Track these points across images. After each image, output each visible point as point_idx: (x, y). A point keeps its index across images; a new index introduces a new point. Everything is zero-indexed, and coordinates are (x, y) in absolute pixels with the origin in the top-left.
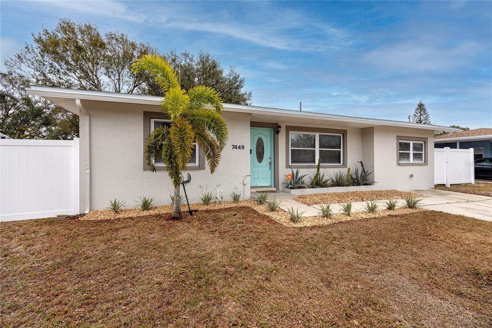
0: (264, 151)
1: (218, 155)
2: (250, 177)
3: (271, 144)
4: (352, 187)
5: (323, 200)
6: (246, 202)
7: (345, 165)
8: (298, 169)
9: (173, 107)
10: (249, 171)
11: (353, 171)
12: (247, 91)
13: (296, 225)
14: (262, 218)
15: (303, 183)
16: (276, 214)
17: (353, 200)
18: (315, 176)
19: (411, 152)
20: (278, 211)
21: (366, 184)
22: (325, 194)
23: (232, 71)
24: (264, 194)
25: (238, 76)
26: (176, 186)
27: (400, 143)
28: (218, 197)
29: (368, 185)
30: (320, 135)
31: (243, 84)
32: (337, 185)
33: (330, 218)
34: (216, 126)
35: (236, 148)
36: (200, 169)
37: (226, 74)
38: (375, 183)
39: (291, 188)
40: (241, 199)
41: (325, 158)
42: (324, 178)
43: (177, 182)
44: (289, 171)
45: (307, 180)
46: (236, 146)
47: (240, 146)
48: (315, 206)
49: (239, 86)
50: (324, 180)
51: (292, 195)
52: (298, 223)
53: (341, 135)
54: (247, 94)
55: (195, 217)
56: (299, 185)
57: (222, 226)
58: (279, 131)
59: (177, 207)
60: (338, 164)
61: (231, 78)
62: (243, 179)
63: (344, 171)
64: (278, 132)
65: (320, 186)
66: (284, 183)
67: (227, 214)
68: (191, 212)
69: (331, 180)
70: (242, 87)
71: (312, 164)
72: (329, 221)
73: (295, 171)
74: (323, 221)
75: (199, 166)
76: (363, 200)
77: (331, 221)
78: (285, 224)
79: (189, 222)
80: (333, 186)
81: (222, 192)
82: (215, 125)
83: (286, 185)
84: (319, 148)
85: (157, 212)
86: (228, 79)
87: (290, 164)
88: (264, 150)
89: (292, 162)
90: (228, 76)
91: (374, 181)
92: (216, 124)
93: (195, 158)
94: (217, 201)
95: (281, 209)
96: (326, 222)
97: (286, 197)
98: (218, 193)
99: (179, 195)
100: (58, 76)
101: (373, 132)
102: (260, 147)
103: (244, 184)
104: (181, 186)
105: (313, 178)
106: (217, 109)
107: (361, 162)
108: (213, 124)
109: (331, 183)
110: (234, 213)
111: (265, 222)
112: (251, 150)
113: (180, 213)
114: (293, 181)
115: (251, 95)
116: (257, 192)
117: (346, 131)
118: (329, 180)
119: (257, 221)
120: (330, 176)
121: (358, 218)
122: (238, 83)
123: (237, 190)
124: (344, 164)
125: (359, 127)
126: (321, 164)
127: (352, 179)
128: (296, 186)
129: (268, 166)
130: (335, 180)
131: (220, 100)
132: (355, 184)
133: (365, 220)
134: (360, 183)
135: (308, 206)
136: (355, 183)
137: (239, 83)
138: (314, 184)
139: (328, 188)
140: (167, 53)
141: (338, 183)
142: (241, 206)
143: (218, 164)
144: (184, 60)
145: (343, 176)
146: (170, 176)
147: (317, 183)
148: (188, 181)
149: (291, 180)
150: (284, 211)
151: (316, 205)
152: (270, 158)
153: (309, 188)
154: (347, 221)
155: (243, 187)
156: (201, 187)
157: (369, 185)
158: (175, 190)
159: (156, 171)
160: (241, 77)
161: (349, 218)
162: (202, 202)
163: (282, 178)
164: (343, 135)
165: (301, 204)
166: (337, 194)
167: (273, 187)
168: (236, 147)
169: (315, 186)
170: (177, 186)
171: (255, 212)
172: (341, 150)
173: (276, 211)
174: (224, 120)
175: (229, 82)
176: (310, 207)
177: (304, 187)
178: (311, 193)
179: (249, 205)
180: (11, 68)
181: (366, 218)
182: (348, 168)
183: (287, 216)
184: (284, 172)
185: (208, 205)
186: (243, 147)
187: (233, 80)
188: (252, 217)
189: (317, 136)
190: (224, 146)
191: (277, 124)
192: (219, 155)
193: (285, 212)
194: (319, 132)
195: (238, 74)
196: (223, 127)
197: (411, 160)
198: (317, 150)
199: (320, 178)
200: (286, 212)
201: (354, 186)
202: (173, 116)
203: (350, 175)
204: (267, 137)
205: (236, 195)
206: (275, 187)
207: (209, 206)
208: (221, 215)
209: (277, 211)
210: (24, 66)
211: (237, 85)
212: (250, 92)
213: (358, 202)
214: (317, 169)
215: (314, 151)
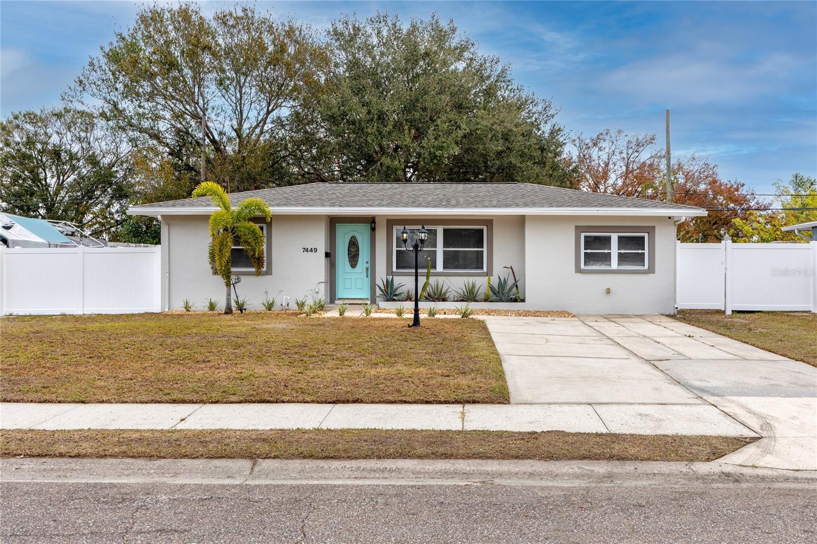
2: (324, 284)
3: (368, 244)
7: (489, 273)
10: (323, 278)
19: (614, 250)
27: (584, 237)
28: (284, 304)
30: (445, 230)
36: (267, 274)
41: (451, 261)
47: (312, 249)
50: (443, 293)
53: (485, 228)
60: (479, 271)
62: (315, 286)
64: (373, 229)
69: (451, 294)
71: (431, 271)
81: (288, 299)
84: (444, 247)
87: (394, 269)
88: (359, 251)
89: (397, 268)
98: (284, 300)
99: (230, 295)
100: (137, 103)
102: (353, 248)
103: (317, 292)
107: (512, 268)
117: (492, 222)
118: (448, 292)
124: (488, 271)
126: (447, 271)
129: (364, 271)
130: (463, 293)
152: (367, 263)
155: (315, 295)
164: (488, 226)
167: (370, 299)
168: (307, 250)
172: (485, 250)
180: (69, 103)
186: (316, 250)
189: (440, 230)
191: (374, 218)
194: (443, 225)
197: (615, 265)
198: (440, 250)
210: (87, 97)
214: (425, 277)
215: (435, 252)
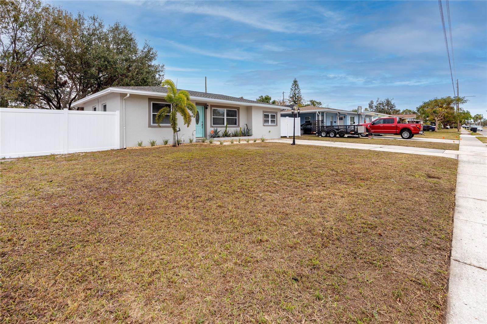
0: (199, 118)
2: (195, 131)
3: (203, 114)
4: (242, 137)
7: (239, 126)
8: (217, 128)
10: (195, 128)
11: (242, 129)
15: (219, 135)
18: (225, 131)
19: (270, 119)
21: (248, 136)
27: (265, 115)
28: (182, 141)
30: (227, 110)
39: (213, 137)
41: (229, 122)
42: (229, 132)
43: (175, 131)
44: (213, 129)
45: (221, 133)
50: (229, 134)
63: (238, 129)
64: (207, 108)
65: (227, 137)
66: (210, 135)
69: (232, 134)
71: (223, 125)
73: (215, 129)
80: (233, 136)
81: (184, 138)
89: (213, 124)
91: (252, 134)
98: (182, 139)
99: (175, 137)
101: (252, 109)
102: (198, 116)
113: (176, 144)
114: (215, 134)
117: (239, 108)
120: (232, 131)
123: (190, 138)
125: (245, 106)
126: (228, 126)
127: (242, 133)
128: (216, 136)
130: (234, 134)
134: (246, 135)
136: (244, 135)
138: (224, 135)
139: (231, 137)
141: (235, 135)
145: (238, 132)
147: (226, 135)
148: (179, 131)
149: (213, 133)
152: (202, 122)
153: (222, 137)
157: (250, 136)
159: (153, 128)
163: (208, 132)
164: (238, 110)
166: (235, 140)
167: (204, 137)
172: (237, 118)
177: (220, 137)
178: (223, 140)
182: (240, 128)
184: (210, 130)
189: (225, 110)
191: (206, 104)
194: (226, 108)
197: (270, 123)
198: (225, 117)
199: (227, 132)
203: (241, 131)
204: (201, 111)
205: (191, 140)
214: (225, 128)
215: (224, 118)
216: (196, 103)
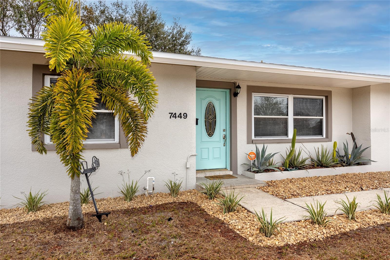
0: (215, 121)
1: (143, 127)
2: (195, 157)
3: (226, 110)
4: (341, 168)
5: (303, 189)
6: (189, 194)
7: (329, 138)
8: (266, 145)
9: (55, 47)
10: (195, 150)
11: (340, 147)
12: (194, 48)
13: (270, 242)
14: (213, 226)
15: (271, 164)
16: (235, 217)
17: (347, 189)
18: (288, 154)
20: (238, 211)
21: (358, 164)
22: (304, 180)
23: (175, 23)
24: (217, 181)
25: (184, 29)
26: (73, 177)
28: (147, 188)
29: (361, 165)
30: (294, 98)
31: (189, 40)
32: (319, 166)
33: (325, 227)
34: (137, 82)
35: (176, 117)
36: (120, 148)
37: (168, 28)
38: (372, 162)
39: (254, 172)
40: (181, 190)
41: (301, 128)
42: (301, 156)
44: (252, 148)
45: (277, 160)
46: (175, 114)
47: (181, 114)
48: (293, 200)
49: (184, 41)
50: (300, 159)
51: (257, 182)
52: (273, 236)
53: (324, 98)
54: (195, 51)
55: (105, 224)
56: (266, 167)
57: (144, 245)
58: (238, 93)
59: (74, 210)
60: (319, 137)
61: (175, 32)
62: (186, 161)
63: (328, 146)
64: (236, 95)
65: (296, 168)
66: (244, 164)
67: (158, 216)
68: (99, 216)
69: (310, 160)
70: (189, 43)
71: (284, 138)
72: (324, 231)
73: (260, 147)
74: (315, 232)
75: (120, 143)
76: (362, 189)
77: (328, 231)
78: (251, 239)
79: (91, 236)
80: (313, 167)
81: (154, 180)
82: (135, 79)
83: (247, 167)
84: (294, 116)
85: (49, 214)
86: (171, 33)
87: (253, 137)
88: (215, 118)
89: (256, 135)
90: (170, 30)
91: (370, 160)
92: (137, 79)
93: (114, 131)
94: (146, 194)
95: (243, 207)
96: (319, 233)
97: (248, 186)
98: (148, 181)
99: (77, 192)
101: (370, 93)
102: (210, 115)
103: (187, 168)
104: (83, 178)
105: (285, 157)
106: (142, 58)
107: (352, 134)
108: (132, 79)
109: (310, 163)
110: (170, 214)
111: (218, 234)
112: (197, 120)
113: (79, 219)
114: (258, 162)
115: (200, 52)
116: (205, 177)
117: (330, 92)
118: (307, 159)
119: (204, 232)
120: (308, 154)
121: (369, 224)
122: (183, 39)
123: (177, 177)
124: (327, 137)
125: (347, 87)
126: (297, 138)
127: (340, 156)
128: (262, 168)
129: (222, 141)
130: (315, 158)
131: (147, 45)
132: (344, 164)
133: (382, 228)
134: (351, 163)
135: (283, 201)
136: (344, 162)
137: (185, 38)
138: (288, 165)
139: (308, 170)
140: (94, 4)
141: (320, 163)
142: (181, 201)
143: (143, 142)
144: (116, 11)
145: (327, 153)
146: (63, 162)
147: (292, 164)
148: (93, 169)
149: (255, 160)
150: (248, 211)
151: (295, 199)
152: (224, 131)
153: (281, 171)
154: (353, 230)
155: (185, 171)
156: (121, 174)
157: (364, 164)
158: (71, 183)
159: (46, 153)
160: (187, 31)
161: (354, 224)
162: (122, 196)
163: (241, 159)
164: (327, 97)
165: (271, 196)
166: (320, 178)
167: (229, 169)
168: (174, 116)
169: (289, 167)
170: (75, 177)
171: (202, 212)
172: (324, 118)
173: (235, 210)
174: (151, 72)
175: (172, 37)
176: (286, 203)
177: (273, 170)
178: (283, 178)
179: (193, 200)
181: (382, 225)
182: (333, 142)
183: (253, 222)
184: (245, 150)
185: (131, 200)
186: (186, 116)
187: (177, 35)
188: (197, 224)
189: (291, 98)
190: (151, 114)
191: (235, 83)
192: (144, 129)
193: (250, 214)
194: (293, 94)
195: (184, 28)
196: (149, 84)
198: (291, 118)
199: (295, 156)
200: (250, 212)
201: (344, 166)
202: (54, 62)
203: (337, 152)
204: (220, 101)
205: (175, 184)
206: (231, 170)
207: (133, 201)
208: (148, 219)
209: (236, 212)
211: (182, 41)
212: (198, 49)
213: (356, 192)
214: (291, 144)
215: (286, 120)
216: (197, 81)
